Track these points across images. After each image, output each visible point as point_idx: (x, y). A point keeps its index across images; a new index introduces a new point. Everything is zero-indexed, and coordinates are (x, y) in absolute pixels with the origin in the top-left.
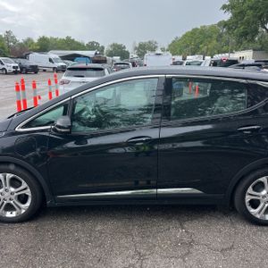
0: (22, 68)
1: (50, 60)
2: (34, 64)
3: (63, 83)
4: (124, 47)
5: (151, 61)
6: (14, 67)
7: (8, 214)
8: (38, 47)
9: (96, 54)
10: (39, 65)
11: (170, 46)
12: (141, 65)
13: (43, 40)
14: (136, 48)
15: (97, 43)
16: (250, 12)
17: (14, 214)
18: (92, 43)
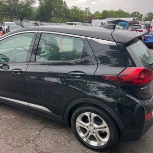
1: (102, 24)
8: (101, 16)
15: (138, 13)
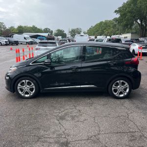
0: (10, 42)
1: (25, 38)
2: (16, 40)
3: (37, 49)
4: (64, 31)
5: (78, 39)
6: (5, 42)
7: (26, 96)
8: (18, 31)
9: (49, 35)
10: (19, 40)
11: (88, 31)
12: (73, 41)
13: (20, 27)
14: (70, 32)
15: (49, 29)
16: (129, 14)
17: (28, 95)
18: (46, 29)
